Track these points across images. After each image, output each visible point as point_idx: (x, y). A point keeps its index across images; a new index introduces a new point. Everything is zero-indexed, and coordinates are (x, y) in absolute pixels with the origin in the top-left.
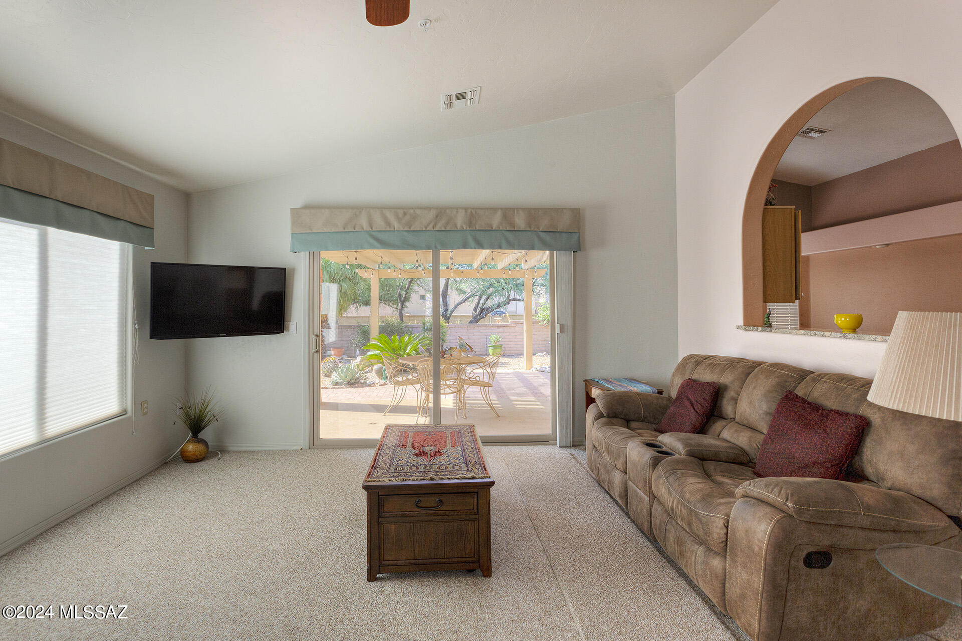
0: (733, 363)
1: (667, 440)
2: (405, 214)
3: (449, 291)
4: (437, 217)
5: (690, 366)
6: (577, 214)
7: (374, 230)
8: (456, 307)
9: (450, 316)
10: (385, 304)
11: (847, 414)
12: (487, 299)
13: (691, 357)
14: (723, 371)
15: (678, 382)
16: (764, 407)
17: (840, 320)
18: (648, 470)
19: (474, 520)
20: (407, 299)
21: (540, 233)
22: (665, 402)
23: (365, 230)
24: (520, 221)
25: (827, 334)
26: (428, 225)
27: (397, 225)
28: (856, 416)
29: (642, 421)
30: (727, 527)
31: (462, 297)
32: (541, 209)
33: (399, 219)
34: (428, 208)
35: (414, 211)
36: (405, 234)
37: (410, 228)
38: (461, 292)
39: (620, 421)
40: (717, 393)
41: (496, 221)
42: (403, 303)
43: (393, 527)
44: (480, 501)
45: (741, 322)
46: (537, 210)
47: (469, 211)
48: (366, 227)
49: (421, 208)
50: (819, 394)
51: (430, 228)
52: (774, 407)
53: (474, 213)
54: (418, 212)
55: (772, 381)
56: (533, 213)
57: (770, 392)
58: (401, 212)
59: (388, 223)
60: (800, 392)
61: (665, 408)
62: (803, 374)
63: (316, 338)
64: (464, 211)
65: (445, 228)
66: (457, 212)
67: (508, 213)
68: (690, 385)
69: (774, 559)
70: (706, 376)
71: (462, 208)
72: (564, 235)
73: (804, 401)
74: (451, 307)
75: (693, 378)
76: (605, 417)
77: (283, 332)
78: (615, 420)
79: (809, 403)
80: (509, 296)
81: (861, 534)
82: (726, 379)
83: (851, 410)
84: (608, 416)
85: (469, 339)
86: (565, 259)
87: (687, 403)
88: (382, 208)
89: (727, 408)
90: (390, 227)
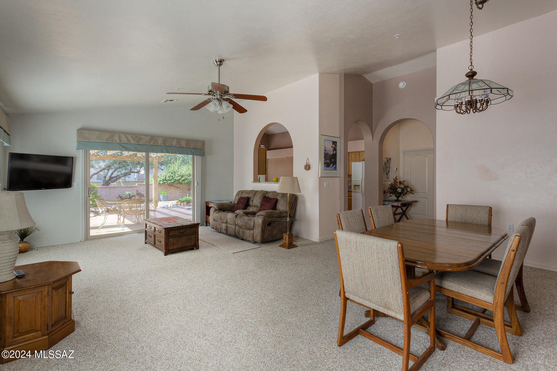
0: (252, 191)
1: (237, 212)
2: (136, 137)
4: (150, 140)
5: (240, 193)
6: (203, 142)
7: (122, 142)
11: (274, 199)
13: (240, 191)
14: (250, 193)
15: (237, 198)
16: (259, 201)
17: (274, 179)
18: (235, 218)
19: (194, 235)
21: (191, 149)
22: (233, 205)
23: (117, 142)
24: (183, 144)
25: (272, 182)
26: (147, 142)
27: (132, 142)
28: (276, 199)
29: (228, 211)
30: (254, 223)
32: (191, 140)
33: (134, 139)
34: (146, 135)
35: (140, 136)
36: (136, 145)
37: (139, 143)
39: (222, 211)
40: (248, 199)
41: (174, 143)
43: (172, 239)
44: (196, 229)
45: (253, 181)
46: (190, 140)
47: (164, 138)
48: (118, 141)
49: (143, 135)
50: (270, 196)
51: (147, 144)
52: (261, 200)
53: (166, 139)
54: (142, 137)
55: (261, 194)
56: (188, 141)
57: (261, 197)
58: (134, 136)
59: (129, 140)
60: (266, 196)
61: (234, 206)
62: (267, 192)
63: (89, 189)
64: (161, 138)
65: (154, 144)
66: (159, 138)
67: (179, 140)
68: (241, 198)
69: (263, 225)
70: (245, 195)
71: (161, 137)
72: (199, 150)
73: (267, 197)
75: (242, 196)
76: (217, 210)
77: (71, 187)
78: (220, 211)
79: (268, 198)
80: (131, 170)
81: (276, 218)
82: (250, 196)
83: (275, 198)
84: (218, 210)
86: (197, 158)
87: (241, 203)
88: (126, 134)
89: (251, 203)
90: (130, 142)
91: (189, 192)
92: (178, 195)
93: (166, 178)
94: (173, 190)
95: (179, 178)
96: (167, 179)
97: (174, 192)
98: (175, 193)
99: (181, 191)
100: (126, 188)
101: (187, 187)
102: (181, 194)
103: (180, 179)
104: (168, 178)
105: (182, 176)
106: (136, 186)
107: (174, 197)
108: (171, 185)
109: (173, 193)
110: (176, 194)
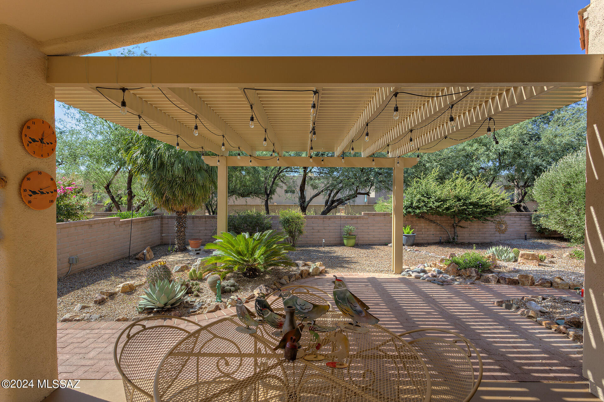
3: (306, 186)
8: (311, 199)
9: (307, 206)
10: (256, 196)
12: (337, 193)
20: (272, 192)
31: (316, 191)
38: (314, 187)
42: (268, 195)
74: (307, 199)
80: (357, 190)
85: (324, 229)
91: (453, 229)
92: (432, 236)
93: (412, 204)
94: (423, 225)
95: (437, 204)
96: (414, 205)
97: (426, 230)
98: (428, 231)
99: (438, 227)
100: (347, 220)
101: (449, 220)
102: (438, 233)
103: (439, 207)
104: (417, 204)
105: (445, 201)
106: (363, 216)
107: (425, 238)
108: (421, 216)
109: (423, 230)
110: (428, 233)
